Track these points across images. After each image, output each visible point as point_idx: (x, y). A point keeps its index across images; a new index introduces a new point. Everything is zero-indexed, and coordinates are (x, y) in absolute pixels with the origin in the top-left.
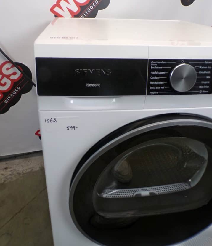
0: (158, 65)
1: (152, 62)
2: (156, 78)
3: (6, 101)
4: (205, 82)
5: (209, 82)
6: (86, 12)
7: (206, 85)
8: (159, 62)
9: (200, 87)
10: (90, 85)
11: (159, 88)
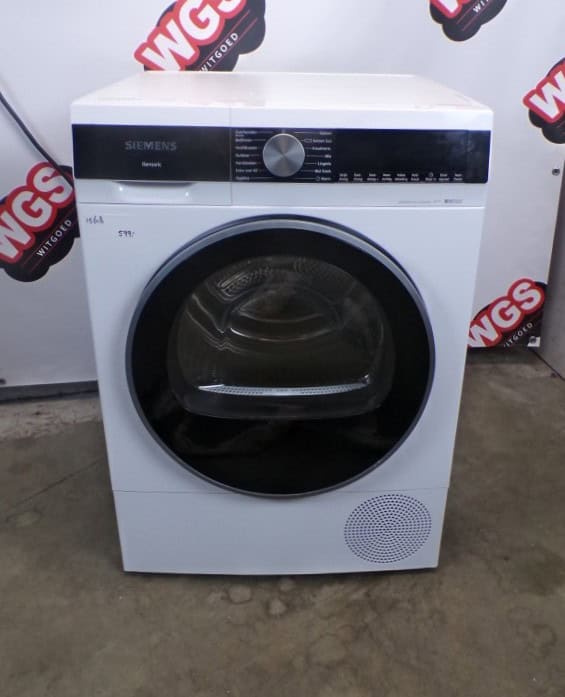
0: (246, 136)
1: (237, 132)
2: (243, 156)
3: (41, 253)
4: (324, 164)
5: (329, 164)
6: (211, 59)
7: (326, 168)
8: (246, 132)
9: (317, 171)
10: (147, 165)
11: (250, 171)
